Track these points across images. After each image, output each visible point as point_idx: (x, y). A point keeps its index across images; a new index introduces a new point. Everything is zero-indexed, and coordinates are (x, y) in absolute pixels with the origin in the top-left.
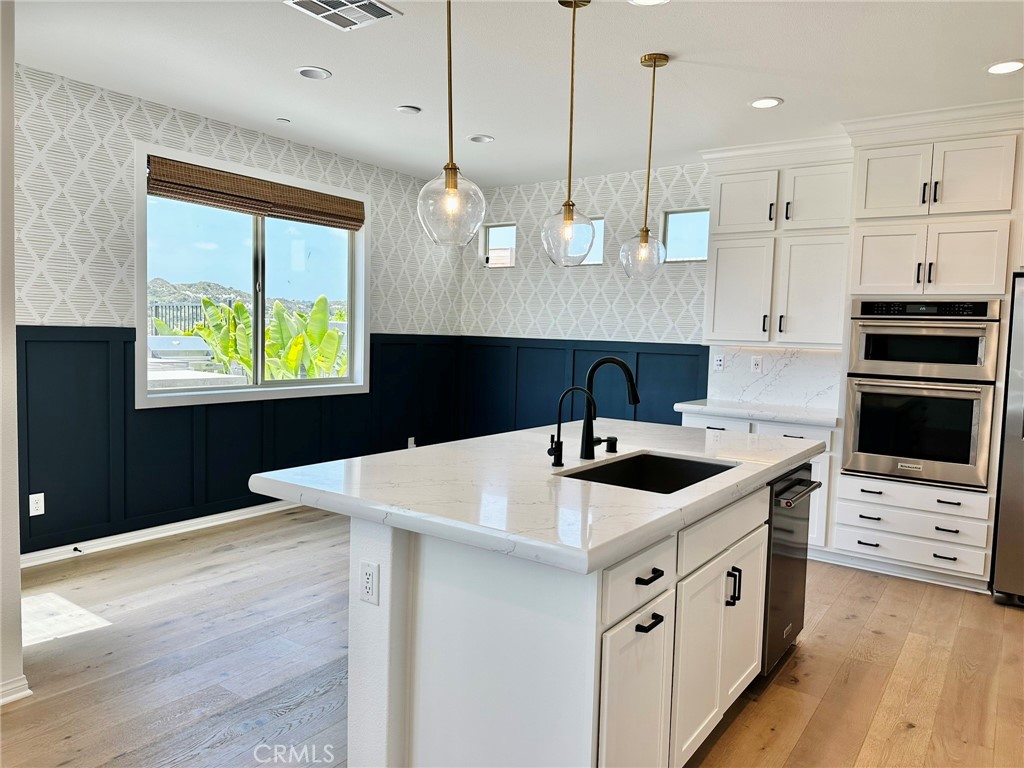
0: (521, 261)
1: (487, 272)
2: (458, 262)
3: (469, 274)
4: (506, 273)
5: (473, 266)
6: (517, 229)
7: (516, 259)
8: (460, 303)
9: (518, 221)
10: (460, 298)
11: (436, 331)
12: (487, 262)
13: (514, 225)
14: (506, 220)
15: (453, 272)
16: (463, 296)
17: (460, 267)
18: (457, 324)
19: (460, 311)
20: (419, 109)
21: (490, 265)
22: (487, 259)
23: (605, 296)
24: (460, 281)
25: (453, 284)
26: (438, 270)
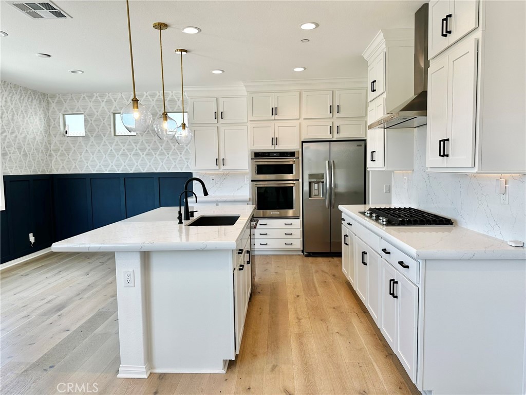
0: (88, 133)
1: (67, 140)
2: (48, 133)
3: (55, 140)
4: (80, 139)
5: (57, 136)
6: (85, 116)
7: (86, 132)
8: (50, 155)
9: (85, 112)
10: (50, 153)
11: (39, 172)
12: (66, 133)
13: (83, 114)
14: (77, 111)
15: (45, 139)
16: (52, 152)
17: (49, 136)
18: (50, 168)
19: (51, 160)
20: (50, 56)
21: (67, 135)
22: (66, 132)
23: (139, 151)
24: (50, 144)
25: (46, 146)
26: (37, 138)
